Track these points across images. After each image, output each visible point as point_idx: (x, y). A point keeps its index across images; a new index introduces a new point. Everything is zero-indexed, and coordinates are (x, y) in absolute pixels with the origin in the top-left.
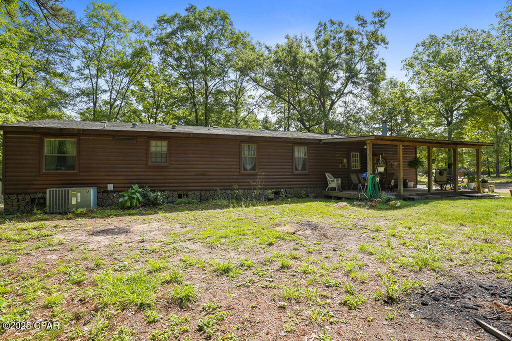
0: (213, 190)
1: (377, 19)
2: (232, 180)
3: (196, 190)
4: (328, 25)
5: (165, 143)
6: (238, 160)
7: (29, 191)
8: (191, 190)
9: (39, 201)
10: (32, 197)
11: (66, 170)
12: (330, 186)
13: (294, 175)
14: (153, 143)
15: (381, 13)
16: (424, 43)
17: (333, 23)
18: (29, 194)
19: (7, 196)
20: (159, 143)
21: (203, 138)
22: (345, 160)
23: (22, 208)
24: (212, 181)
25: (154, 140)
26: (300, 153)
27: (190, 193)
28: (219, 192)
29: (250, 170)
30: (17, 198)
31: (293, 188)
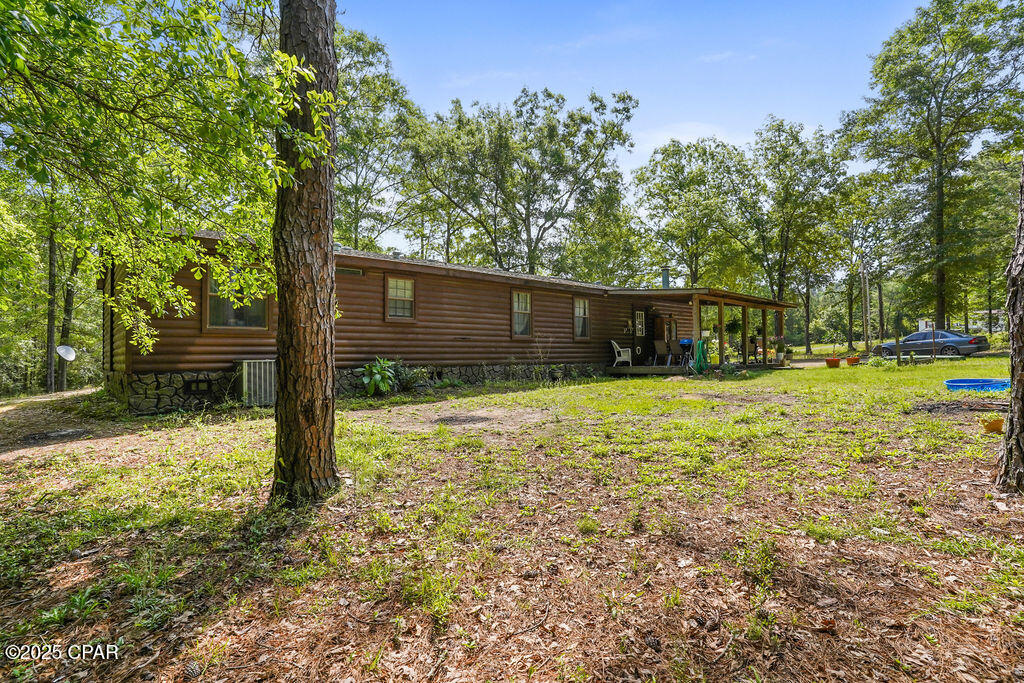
0: (477, 365)
1: (620, 106)
2: (501, 350)
3: (455, 366)
4: (541, 97)
5: (409, 284)
6: (508, 317)
7: (181, 366)
8: (447, 366)
9: (197, 387)
10: (186, 378)
11: (246, 325)
12: (619, 359)
13: (577, 343)
14: (392, 282)
15: (630, 98)
16: (666, 150)
17: (549, 96)
18: (179, 371)
19: (135, 377)
20: (401, 283)
21: (461, 278)
22: (630, 322)
23: (166, 400)
24: (476, 350)
25: (392, 277)
26: (580, 309)
27: (446, 370)
28: (485, 368)
29: (522, 333)
30: (157, 381)
31: (572, 363)
